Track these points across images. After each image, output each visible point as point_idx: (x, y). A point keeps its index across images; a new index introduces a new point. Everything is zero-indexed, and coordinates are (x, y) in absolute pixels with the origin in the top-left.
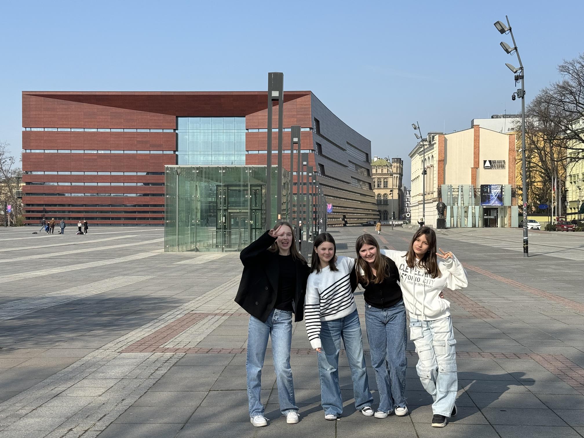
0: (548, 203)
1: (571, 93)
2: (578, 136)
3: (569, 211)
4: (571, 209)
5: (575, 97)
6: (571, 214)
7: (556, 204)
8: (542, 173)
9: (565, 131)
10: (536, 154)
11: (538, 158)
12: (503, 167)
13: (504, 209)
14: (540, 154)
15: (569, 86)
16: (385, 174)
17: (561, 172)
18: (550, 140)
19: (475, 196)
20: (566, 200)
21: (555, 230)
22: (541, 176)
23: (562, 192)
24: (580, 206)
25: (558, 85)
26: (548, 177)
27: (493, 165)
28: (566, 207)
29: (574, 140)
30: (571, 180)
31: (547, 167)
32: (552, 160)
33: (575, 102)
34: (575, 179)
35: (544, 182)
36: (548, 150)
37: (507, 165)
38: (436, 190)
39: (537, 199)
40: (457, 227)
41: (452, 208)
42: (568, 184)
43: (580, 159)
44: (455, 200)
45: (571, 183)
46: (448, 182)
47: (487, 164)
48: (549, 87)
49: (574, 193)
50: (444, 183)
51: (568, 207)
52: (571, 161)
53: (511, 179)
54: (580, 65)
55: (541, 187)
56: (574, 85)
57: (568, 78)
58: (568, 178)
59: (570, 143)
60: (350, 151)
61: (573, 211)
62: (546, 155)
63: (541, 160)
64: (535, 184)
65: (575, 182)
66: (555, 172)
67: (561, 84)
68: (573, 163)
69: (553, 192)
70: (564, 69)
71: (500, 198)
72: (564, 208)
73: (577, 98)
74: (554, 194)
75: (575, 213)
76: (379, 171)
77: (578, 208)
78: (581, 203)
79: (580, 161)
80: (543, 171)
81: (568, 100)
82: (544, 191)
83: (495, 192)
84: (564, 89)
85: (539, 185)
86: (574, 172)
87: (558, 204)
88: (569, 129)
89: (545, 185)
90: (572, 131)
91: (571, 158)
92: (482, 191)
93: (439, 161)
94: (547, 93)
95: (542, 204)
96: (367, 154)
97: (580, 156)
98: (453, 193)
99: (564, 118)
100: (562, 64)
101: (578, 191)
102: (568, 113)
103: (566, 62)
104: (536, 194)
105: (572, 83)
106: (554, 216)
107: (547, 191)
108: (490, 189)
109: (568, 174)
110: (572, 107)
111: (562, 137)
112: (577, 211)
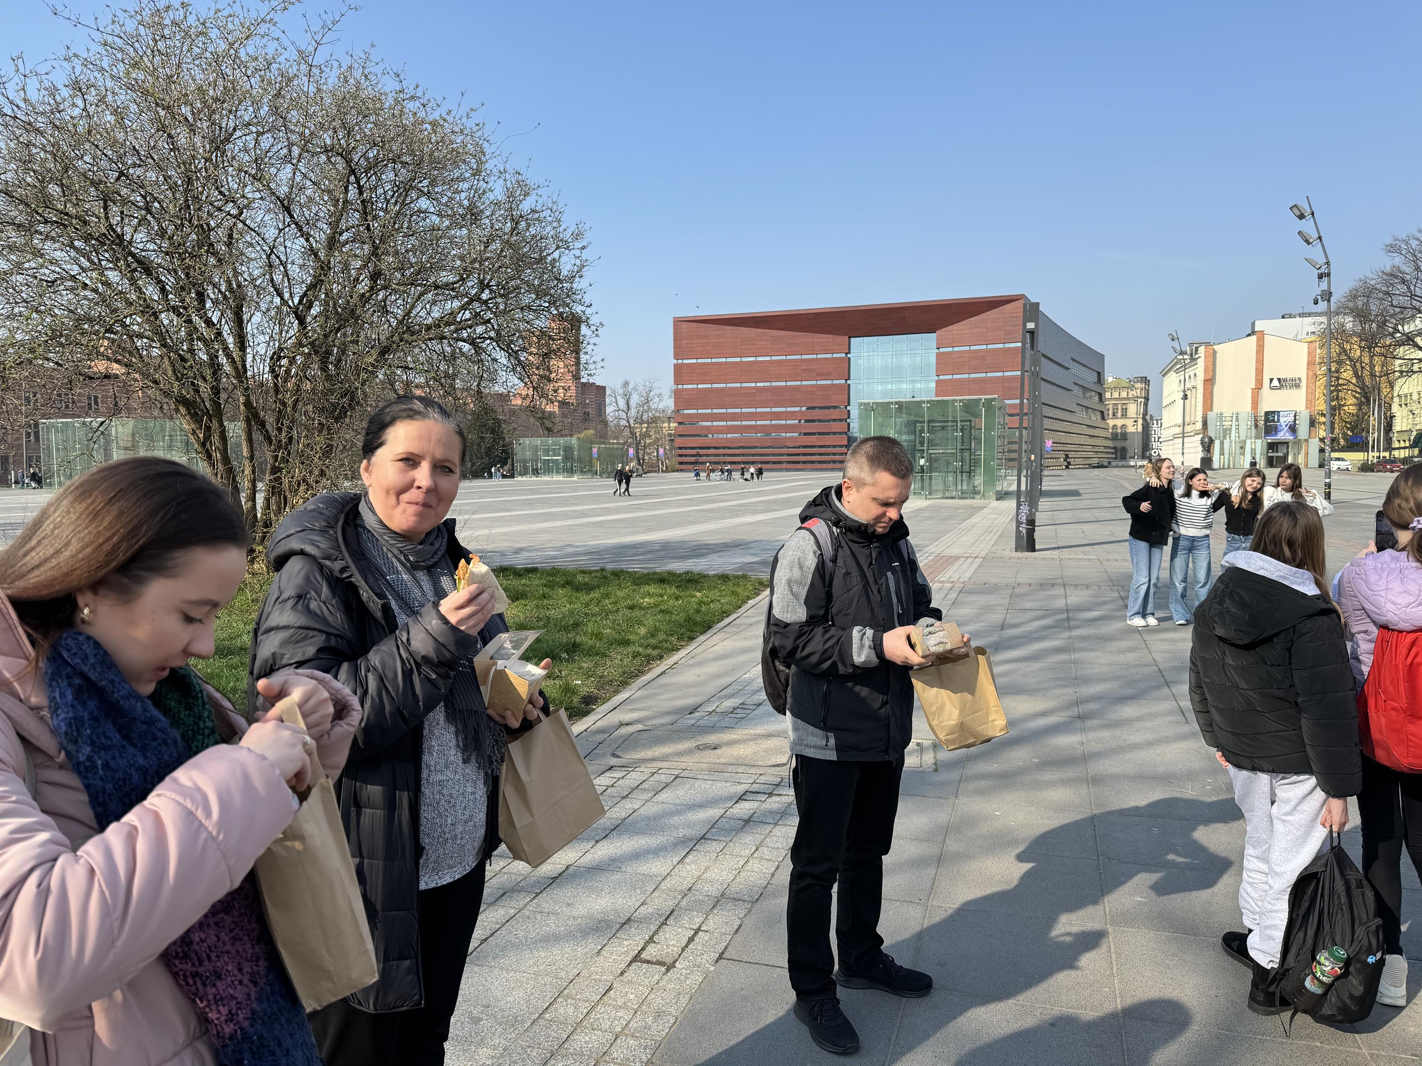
0: (1364, 434)
1: (1403, 281)
2: (1413, 341)
3: (1396, 445)
4: (1399, 441)
5: (1409, 288)
6: (1399, 448)
7: (1376, 435)
8: (1357, 392)
9: (1392, 335)
10: (1348, 367)
11: (1351, 373)
12: (1298, 386)
13: (1298, 443)
14: (1354, 367)
15: (1401, 272)
16: (1124, 399)
17: (1385, 391)
18: (1370, 348)
19: (1256, 426)
20: (1391, 430)
21: (1373, 471)
22: (1354, 396)
23: (1386, 418)
24: (1412, 438)
25: (1383, 272)
26: (1365, 398)
27: (1283, 383)
28: (1391, 438)
29: (1407, 347)
30: (1400, 401)
31: (1363, 384)
32: (1373, 375)
33: (1409, 294)
34: (1406, 400)
35: (1360, 406)
36: (1367, 360)
37: (1304, 384)
38: (1199, 418)
39: (1348, 429)
40: (1229, 468)
41: (1222, 443)
42: (1395, 408)
43: (1415, 372)
44: (1226, 432)
45: (1401, 405)
46: (1217, 409)
47: (1275, 383)
48: (1370, 275)
49: (1405, 420)
50: (1211, 410)
51: (1394, 439)
52: (1401, 376)
53: (1310, 403)
54: (1418, 243)
55: (1355, 412)
56: (1408, 270)
57: (1398, 260)
58: (1396, 400)
59: (1400, 351)
60: (1075, 369)
61: (1402, 444)
62: (1363, 368)
63: (1356, 374)
64: (1346, 408)
65: (1406, 404)
66: (1376, 392)
67: (1388, 269)
68: (1404, 380)
69: (1372, 418)
70: (1392, 249)
71: (1293, 429)
72: (1389, 441)
73: (1412, 288)
74: (1373, 421)
75: (1405, 448)
76: (1116, 395)
77: (1409, 440)
78: (1414, 433)
79: (1416, 375)
80: (1358, 390)
81: (1398, 292)
82: (1358, 417)
83: (1285, 420)
84: (1395, 275)
85: (1352, 409)
86: (1405, 390)
87: (1379, 436)
88: (1399, 332)
89: (1360, 409)
90: (1403, 334)
91: (1401, 372)
92: (1267, 420)
93: (1205, 381)
94: (1366, 282)
95: (1355, 436)
96: (1099, 373)
97: (1416, 368)
98: (1224, 423)
99: (1392, 316)
100: (1390, 241)
101: (1411, 416)
102: (1398, 310)
103: (1396, 240)
104: (1346, 422)
105: (1404, 268)
106: (1373, 451)
107: (1363, 417)
108: (1279, 416)
109: (1396, 394)
110: (1404, 301)
111: (1388, 343)
112: (1407, 444)
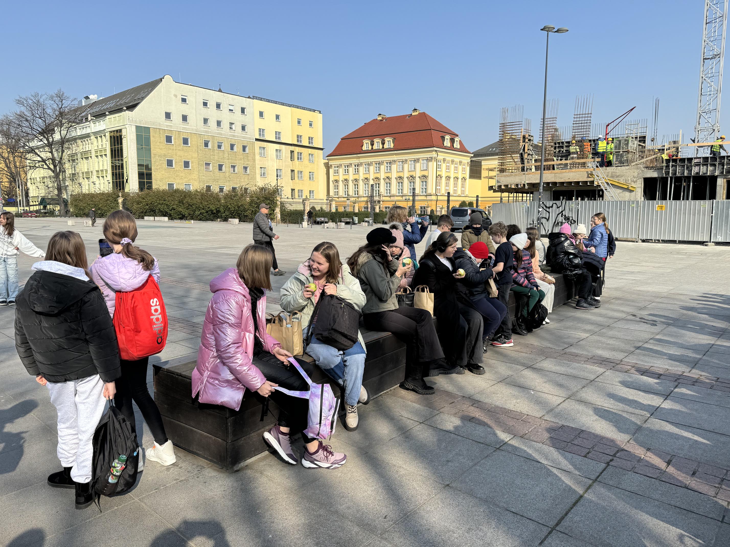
0: (14, 198)
1: (27, 120)
2: (34, 151)
3: (31, 203)
4: (33, 202)
5: (30, 124)
6: (33, 205)
7: (21, 198)
8: (8, 175)
9: (23, 147)
10: (2, 162)
11: (4, 165)
14: (5, 162)
15: (25, 115)
17: (23, 176)
18: (13, 153)
20: (28, 196)
21: (22, 217)
22: (7, 178)
23: (25, 190)
24: (39, 200)
25: (16, 114)
26: (13, 179)
28: (29, 200)
29: (32, 154)
30: (31, 181)
31: (11, 171)
32: (16, 167)
33: (30, 127)
34: (34, 181)
35: (10, 182)
36: (11, 159)
39: (6, 195)
42: (29, 184)
43: (37, 167)
45: (31, 183)
48: (9, 114)
49: (34, 191)
51: (30, 201)
52: (30, 169)
54: (32, 102)
55: (8, 186)
56: (28, 115)
57: (23, 109)
58: (29, 181)
59: (29, 156)
61: (35, 203)
62: (10, 163)
63: (7, 166)
64: (3, 183)
65: (34, 183)
66: (18, 176)
67: (18, 113)
68: (32, 170)
69: (18, 189)
70: (19, 102)
72: (28, 202)
73: (32, 124)
74: (18, 191)
75: (36, 205)
77: (38, 201)
78: (40, 198)
79: (37, 169)
80: (9, 174)
81: (24, 125)
82: (10, 188)
84: (21, 116)
85: (7, 184)
86: (33, 176)
87: (23, 199)
88: (27, 146)
89: (11, 184)
90: (29, 147)
91: (30, 166)
94: (7, 118)
95: (10, 198)
97: (37, 165)
99: (22, 137)
100: (18, 98)
101: (37, 189)
102: (25, 134)
103: (21, 98)
104: (4, 191)
105: (26, 113)
106: (20, 206)
107: (13, 189)
109: (29, 178)
110: (29, 131)
111: (21, 151)
112: (37, 203)
